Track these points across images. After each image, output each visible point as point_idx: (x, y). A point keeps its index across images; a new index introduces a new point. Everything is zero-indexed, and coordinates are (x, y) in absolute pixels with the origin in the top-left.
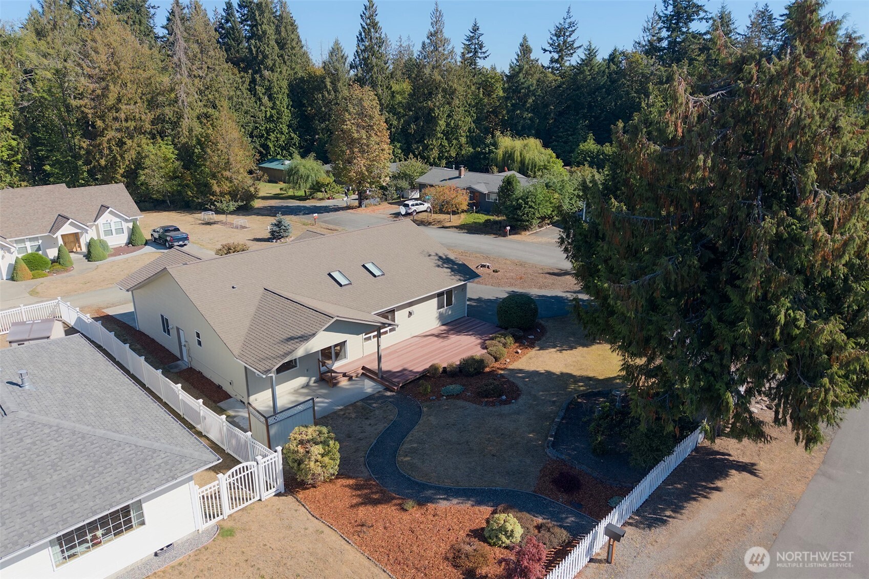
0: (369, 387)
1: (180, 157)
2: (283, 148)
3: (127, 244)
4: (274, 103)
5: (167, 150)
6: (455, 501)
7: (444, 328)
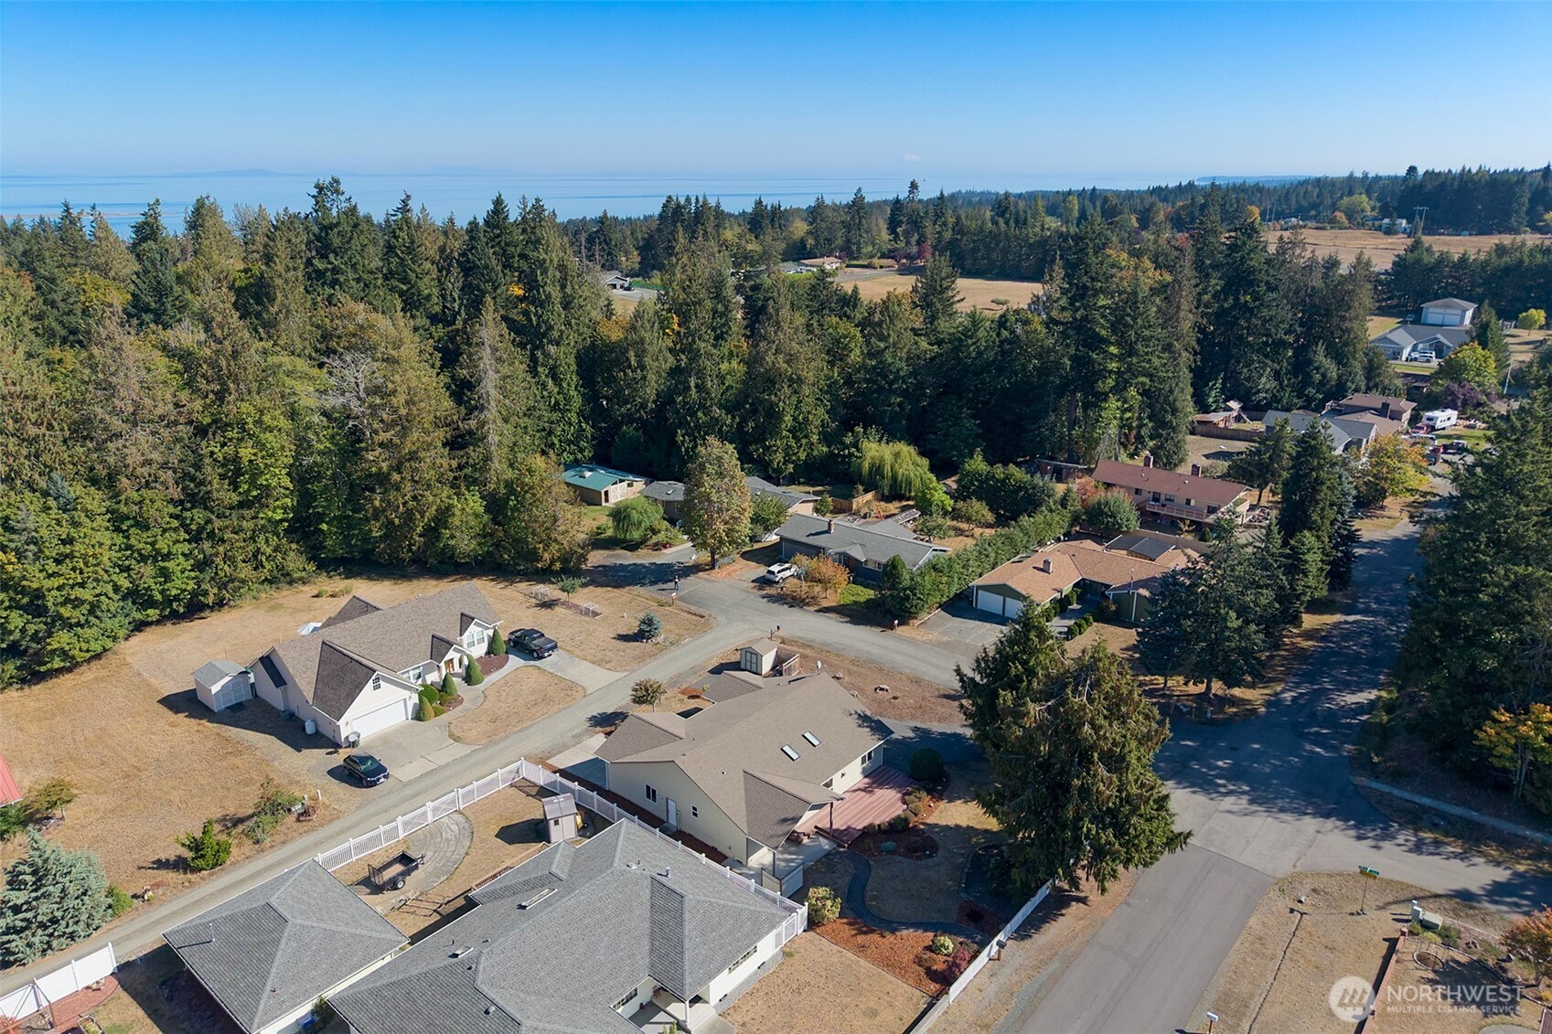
0: (825, 844)
1: (488, 510)
2: (570, 442)
3: (488, 653)
4: (560, 386)
5: (475, 503)
6: (911, 930)
7: (867, 780)
